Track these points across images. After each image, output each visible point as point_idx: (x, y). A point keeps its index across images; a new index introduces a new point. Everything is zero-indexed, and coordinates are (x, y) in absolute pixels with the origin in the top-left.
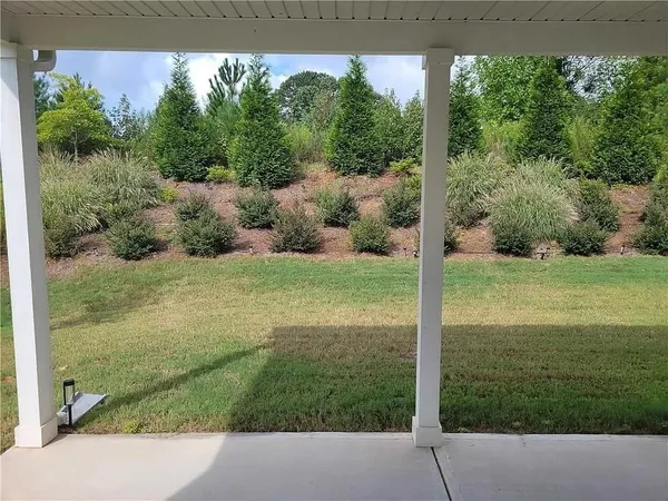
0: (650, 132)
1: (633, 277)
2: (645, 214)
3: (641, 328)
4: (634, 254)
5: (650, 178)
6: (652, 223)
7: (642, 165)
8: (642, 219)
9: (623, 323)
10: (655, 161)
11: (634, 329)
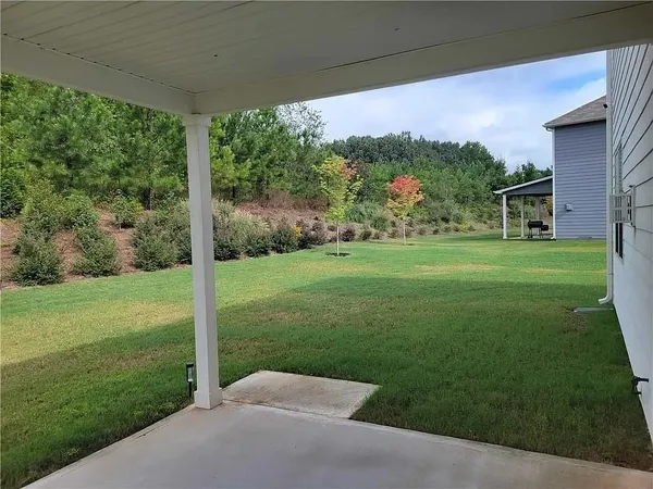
0: (10, 166)
1: (15, 311)
2: (18, 247)
3: (30, 362)
4: (13, 288)
5: (18, 211)
6: (27, 255)
7: (8, 198)
8: (16, 252)
9: (12, 361)
10: (20, 194)
11: (24, 365)
